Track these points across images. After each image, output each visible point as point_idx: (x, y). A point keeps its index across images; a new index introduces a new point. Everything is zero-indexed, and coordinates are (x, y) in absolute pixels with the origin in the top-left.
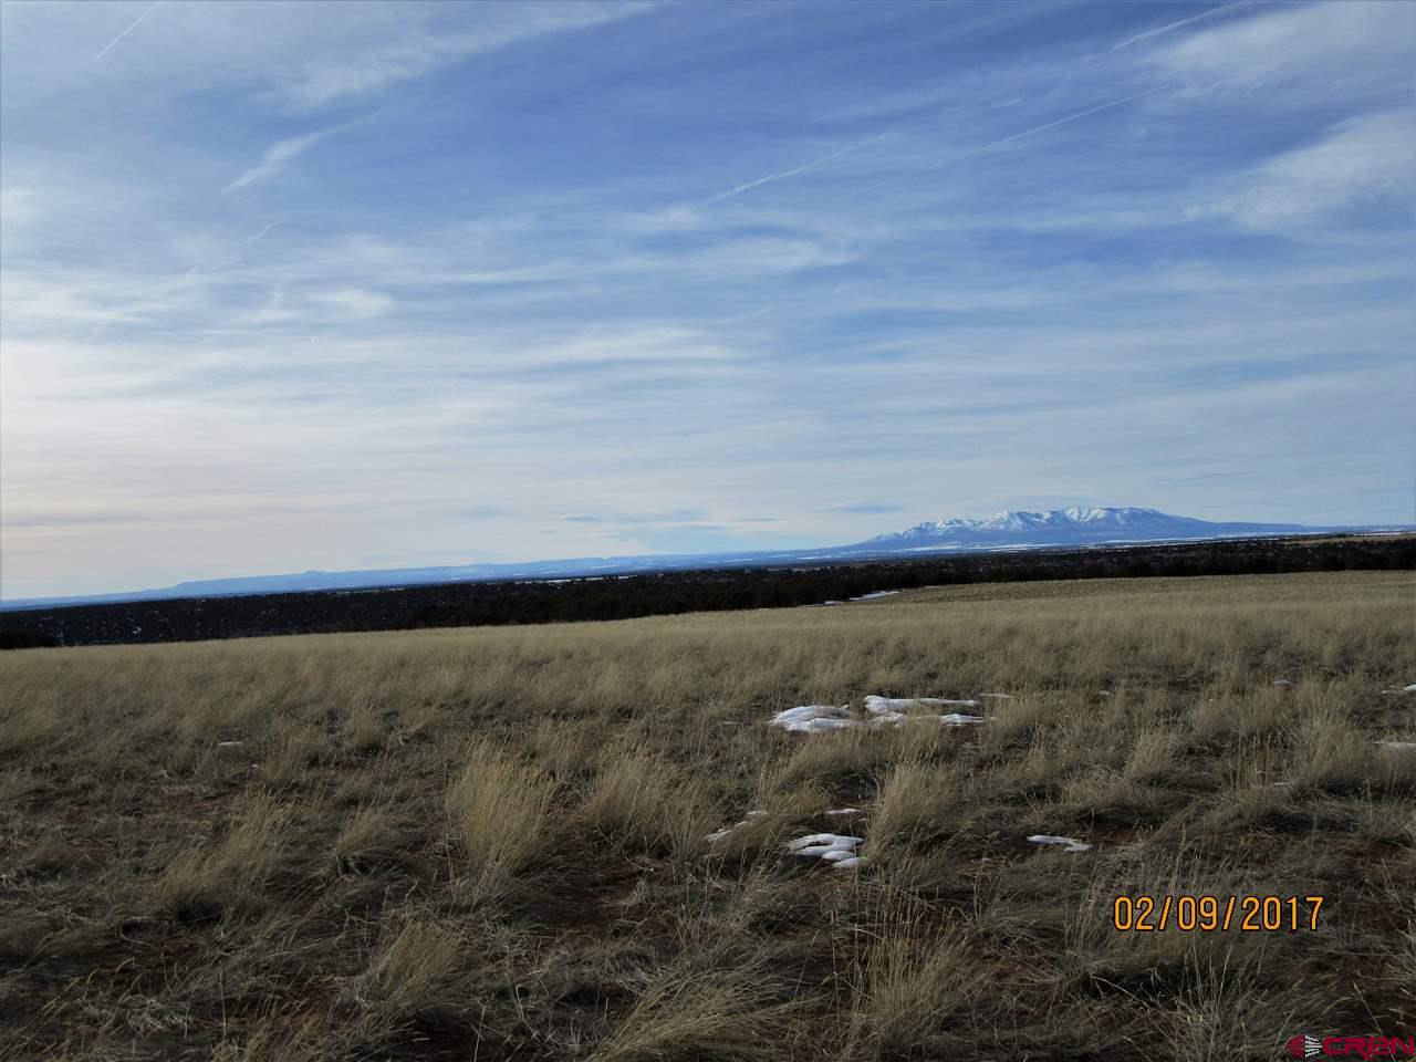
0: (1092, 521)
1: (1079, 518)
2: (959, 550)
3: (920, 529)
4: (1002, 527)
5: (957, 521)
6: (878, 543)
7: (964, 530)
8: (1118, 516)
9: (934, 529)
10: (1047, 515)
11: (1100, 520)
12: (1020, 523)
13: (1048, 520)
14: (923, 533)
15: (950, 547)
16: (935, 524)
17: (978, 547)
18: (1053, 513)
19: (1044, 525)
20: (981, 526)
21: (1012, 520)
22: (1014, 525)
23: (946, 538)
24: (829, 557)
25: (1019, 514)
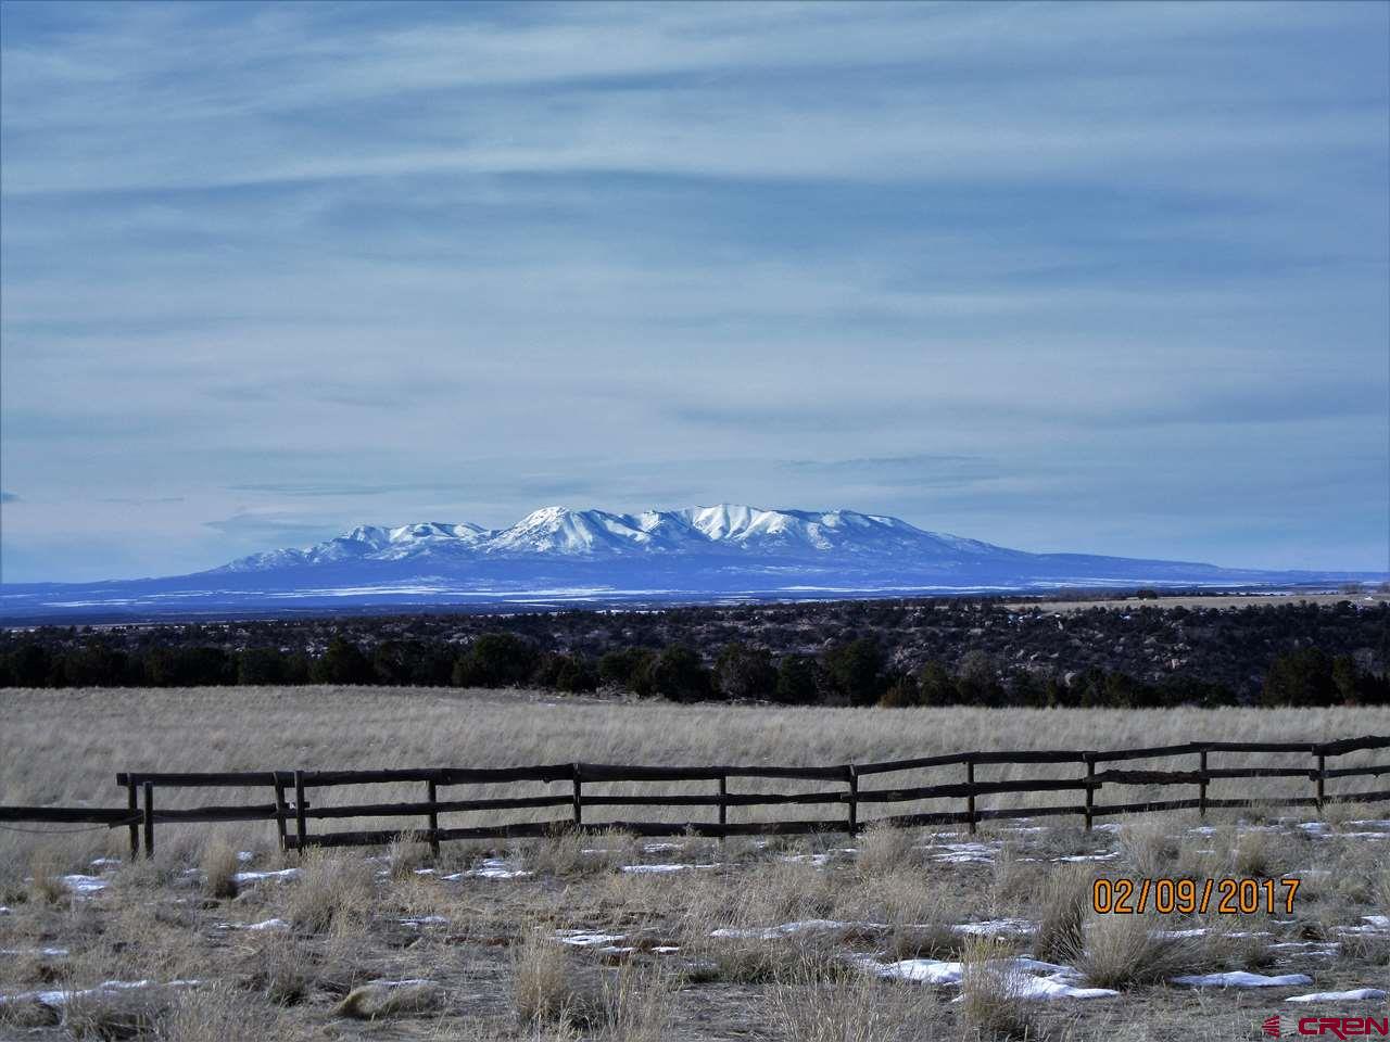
0: (753, 539)
1: (724, 530)
2: (438, 596)
3: (351, 544)
4: (544, 545)
5: (442, 527)
6: (251, 573)
7: (456, 549)
8: (812, 529)
9: (385, 544)
10: (650, 521)
11: (773, 537)
12: (589, 538)
13: (651, 532)
14: (358, 554)
15: (416, 590)
16: (387, 530)
17: (485, 592)
18: (663, 516)
19: (640, 545)
20: (497, 543)
21: (567, 531)
22: (572, 539)
23: (413, 566)
24: (121, 602)
25: (588, 518)
